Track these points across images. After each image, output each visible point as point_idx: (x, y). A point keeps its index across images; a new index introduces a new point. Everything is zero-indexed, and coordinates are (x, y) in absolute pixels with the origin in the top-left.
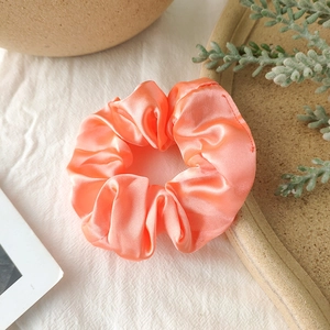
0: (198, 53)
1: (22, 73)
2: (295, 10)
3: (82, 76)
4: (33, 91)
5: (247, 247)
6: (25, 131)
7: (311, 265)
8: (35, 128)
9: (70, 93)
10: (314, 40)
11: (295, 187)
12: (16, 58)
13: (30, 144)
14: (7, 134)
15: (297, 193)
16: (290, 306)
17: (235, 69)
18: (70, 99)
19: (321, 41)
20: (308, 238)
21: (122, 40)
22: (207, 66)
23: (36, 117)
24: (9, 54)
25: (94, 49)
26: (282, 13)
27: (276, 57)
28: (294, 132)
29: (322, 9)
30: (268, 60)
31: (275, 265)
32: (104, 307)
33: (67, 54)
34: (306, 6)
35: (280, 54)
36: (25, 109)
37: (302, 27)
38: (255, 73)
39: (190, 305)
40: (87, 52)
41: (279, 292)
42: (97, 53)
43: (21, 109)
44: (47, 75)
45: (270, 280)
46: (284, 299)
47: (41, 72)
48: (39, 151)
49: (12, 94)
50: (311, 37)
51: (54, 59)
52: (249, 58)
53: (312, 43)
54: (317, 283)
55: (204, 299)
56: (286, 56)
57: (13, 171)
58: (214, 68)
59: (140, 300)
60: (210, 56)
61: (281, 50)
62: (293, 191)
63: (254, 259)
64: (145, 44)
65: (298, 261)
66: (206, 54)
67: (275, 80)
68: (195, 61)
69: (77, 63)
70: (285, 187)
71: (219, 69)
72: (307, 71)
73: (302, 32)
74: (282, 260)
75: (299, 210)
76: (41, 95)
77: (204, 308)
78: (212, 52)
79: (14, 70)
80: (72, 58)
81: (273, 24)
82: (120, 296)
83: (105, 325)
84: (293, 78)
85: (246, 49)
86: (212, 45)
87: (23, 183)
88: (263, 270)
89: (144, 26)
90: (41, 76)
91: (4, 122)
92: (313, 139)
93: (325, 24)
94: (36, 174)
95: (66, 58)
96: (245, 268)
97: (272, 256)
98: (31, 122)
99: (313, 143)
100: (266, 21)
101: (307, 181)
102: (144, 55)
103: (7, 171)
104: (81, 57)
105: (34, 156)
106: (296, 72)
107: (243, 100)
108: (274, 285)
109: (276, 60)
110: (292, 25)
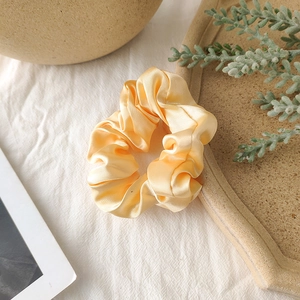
0: (172, 54)
1: (33, 79)
2: (249, 18)
3: (81, 79)
4: (42, 92)
6: (38, 126)
7: (264, 216)
8: (46, 122)
9: (72, 93)
10: (264, 40)
11: (249, 155)
12: (28, 66)
13: (42, 135)
14: (23, 128)
15: (250, 159)
16: (245, 246)
17: (202, 66)
18: (72, 98)
19: (270, 41)
20: (261, 195)
21: (113, 49)
22: (180, 64)
24: (22, 63)
25: (92, 58)
26: (239, 20)
27: (234, 54)
28: (250, 113)
29: (270, 16)
30: (227, 57)
31: (232, 214)
33: (70, 63)
34: (257, 14)
35: (237, 53)
36: (37, 107)
37: (254, 30)
38: (217, 68)
39: (171, 252)
42: (94, 60)
43: (34, 108)
44: (53, 80)
45: (229, 225)
46: (240, 240)
47: (48, 77)
48: (49, 141)
49: (26, 95)
50: (261, 38)
51: (59, 66)
52: (213, 56)
53: (263, 43)
54: (269, 230)
55: (182, 247)
57: (30, 157)
58: (185, 65)
60: (182, 56)
61: (239, 48)
62: (247, 158)
63: (217, 210)
64: (131, 49)
65: (253, 213)
66: (178, 56)
67: (229, 73)
68: (170, 60)
69: (78, 68)
70: (240, 154)
72: (254, 65)
73: (255, 34)
74: (238, 211)
75: (253, 174)
76: (49, 95)
78: (184, 53)
80: (73, 65)
81: (232, 28)
82: (116, 249)
83: (106, 273)
84: (243, 71)
85: (210, 50)
86: (183, 47)
87: (37, 166)
88: (223, 219)
90: (49, 80)
91: (21, 118)
92: (266, 118)
93: (272, 28)
94: (46, 160)
95: (68, 65)
97: (230, 207)
98: (42, 118)
99: (266, 121)
100: (227, 25)
101: (258, 150)
102: (131, 58)
103: (24, 157)
104: (81, 64)
105: (46, 145)
106: (246, 66)
107: (210, 89)
108: (232, 229)
109: (233, 57)
110: (246, 28)
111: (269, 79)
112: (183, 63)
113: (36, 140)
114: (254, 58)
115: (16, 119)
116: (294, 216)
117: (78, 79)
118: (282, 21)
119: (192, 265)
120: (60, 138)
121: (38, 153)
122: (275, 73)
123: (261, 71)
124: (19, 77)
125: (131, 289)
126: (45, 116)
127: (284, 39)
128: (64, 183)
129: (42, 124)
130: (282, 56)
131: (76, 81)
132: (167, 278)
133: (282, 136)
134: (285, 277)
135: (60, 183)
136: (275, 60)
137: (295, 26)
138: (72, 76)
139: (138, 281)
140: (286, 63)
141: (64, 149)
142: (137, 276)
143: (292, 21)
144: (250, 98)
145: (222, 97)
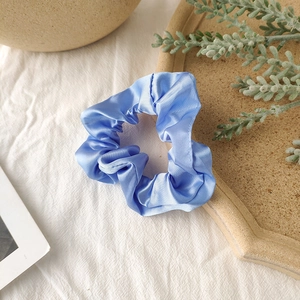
0: (156, 40)
1: (22, 65)
2: (228, 7)
3: (69, 65)
4: (31, 78)
6: (27, 109)
7: (241, 191)
8: (34, 106)
9: (60, 79)
10: (242, 27)
12: (18, 53)
13: (30, 118)
14: (13, 112)
17: (183, 51)
19: (248, 28)
21: (100, 36)
22: (163, 50)
23: (34, 98)
24: (12, 51)
25: (79, 45)
26: (219, 9)
28: (230, 96)
29: (247, 4)
32: (90, 233)
33: (58, 49)
34: (235, 2)
36: (26, 92)
37: (233, 18)
39: (154, 225)
40: (73, 47)
42: (80, 48)
43: (23, 92)
44: (42, 66)
47: (38, 63)
48: (38, 123)
49: (15, 81)
50: (239, 25)
51: (48, 53)
52: (194, 42)
53: (241, 30)
54: (246, 204)
55: (164, 221)
57: (18, 138)
58: (168, 51)
59: (117, 225)
60: (164, 42)
61: (218, 35)
62: (226, 136)
64: (117, 38)
65: (231, 188)
66: (161, 40)
67: (207, 54)
68: (154, 46)
69: (65, 55)
70: (219, 133)
71: (172, 52)
72: (231, 47)
73: (233, 21)
75: (232, 153)
76: (38, 80)
78: (166, 39)
79: (16, 63)
80: (61, 52)
81: (212, 17)
82: (101, 224)
83: (91, 246)
84: (220, 52)
85: (191, 36)
86: (166, 34)
87: (26, 147)
89: (117, 25)
90: (38, 67)
91: (10, 102)
92: (244, 101)
93: (252, 14)
94: (34, 140)
95: (57, 52)
98: (31, 102)
99: (244, 105)
101: (236, 128)
102: (117, 46)
103: (14, 139)
104: (68, 51)
105: (32, 129)
106: (223, 48)
110: (225, 16)
111: (246, 62)
112: (166, 48)
113: (25, 122)
114: (231, 41)
115: (6, 103)
116: (270, 191)
117: (66, 66)
118: (259, 9)
119: (174, 237)
120: (48, 120)
121: (27, 135)
122: (252, 56)
123: (238, 55)
124: (9, 64)
125: (116, 261)
127: (262, 27)
128: (51, 163)
129: (31, 108)
130: (258, 40)
131: (64, 68)
132: (150, 250)
133: (259, 115)
134: (260, 245)
135: (48, 162)
136: (251, 43)
137: (271, 13)
138: (61, 62)
139: (122, 253)
140: (262, 47)
141: (52, 131)
142: (121, 248)
143: (268, 10)
144: (230, 83)
145: (203, 82)
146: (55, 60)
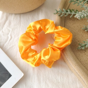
0: (55, 12)
1: (7, 18)
4: (10, 23)
5: (71, 63)
6: (8, 34)
8: (11, 33)
9: (20, 23)
11: (83, 47)
12: (5, 14)
13: (10, 37)
14: (3, 35)
15: (83, 48)
16: (83, 79)
17: (65, 16)
18: (20, 25)
20: (87, 60)
21: (34, 9)
24: (3, 13)
26: (77, 1)
27: (76, 12)
30: (74, 13)
31: (79, 68)
33: (19, 13)
36: (8, 28)
37: (83, 4)
38: (71, 17)
39: (55, 80)
40: (25, 12)
41: (80, 75)
42: (27, 13)
43: (7, 28)
44: (14, 19)
45: (78, 72)
46: (82, 77)
47: (12, 18)
48: (12, 39)
49: (4, 24)
51: (16, 14)
52: (69, 13)
53: (86, 9)
56: (79, 12)
57: (5, 45)
58: (60, 16)
59: (42, 79)
60: (59, 12)
62: (82, 48)
63: (73, 67)
65: (84, 67)
66: (57, 12)
67: (77, 17)
68: (54, 14)
69: (22, 15)
70: (80, 47)
71: (61, 16)
72: (85, 15)
75: (84, 53)
76: (12, 24)
77: (59, 81)
78: (59, 11)
81: (75, 4)
83: (32, 86)
84: (82, 17)
85: (68, 10)
86: (59, 9)
88: (75, 70)
90: (12, 19)
91: (2, 31)
92: (86, 34)
96: (70, 69)
97: (78, 65)
100: (73, 3)
101: (86, 45)
102: (40, 13)
105: (10, 41)
107: (67, 24)
108: (78, 73)
109: (76, 13)
110: (80, 4)
112: (59, 15)
113: (8, 39)
121: (8, 43)
124: (2, 17)
126: (11, 31)
144: (81, 28)
145: (71, 27)
146: (18, 16)
